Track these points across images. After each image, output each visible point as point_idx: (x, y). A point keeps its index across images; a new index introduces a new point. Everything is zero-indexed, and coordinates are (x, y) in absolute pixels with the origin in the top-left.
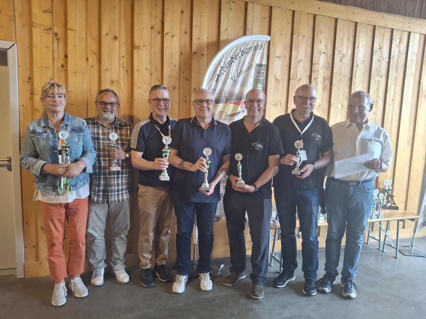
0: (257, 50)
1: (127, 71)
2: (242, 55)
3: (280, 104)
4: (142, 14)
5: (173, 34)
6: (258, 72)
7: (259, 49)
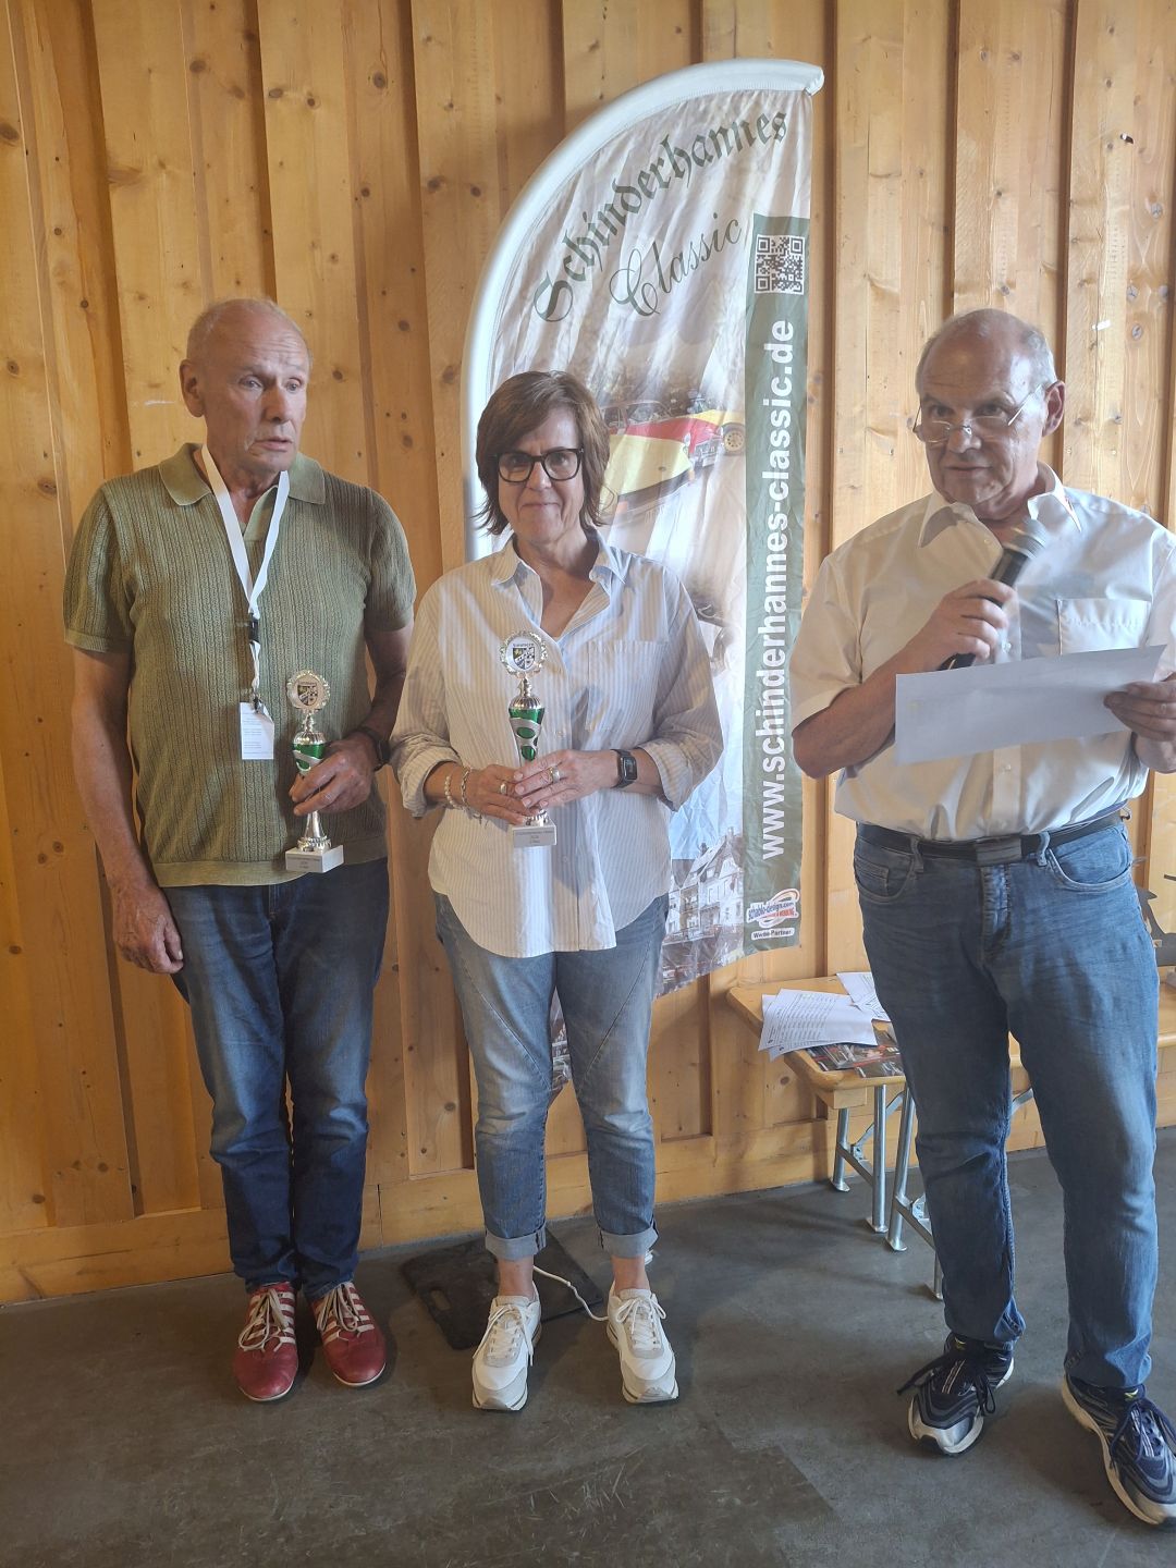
1: (85, 304)
2: (680, 174)
5: (310, 94)
6: (770, 263)
7: (767, 136)
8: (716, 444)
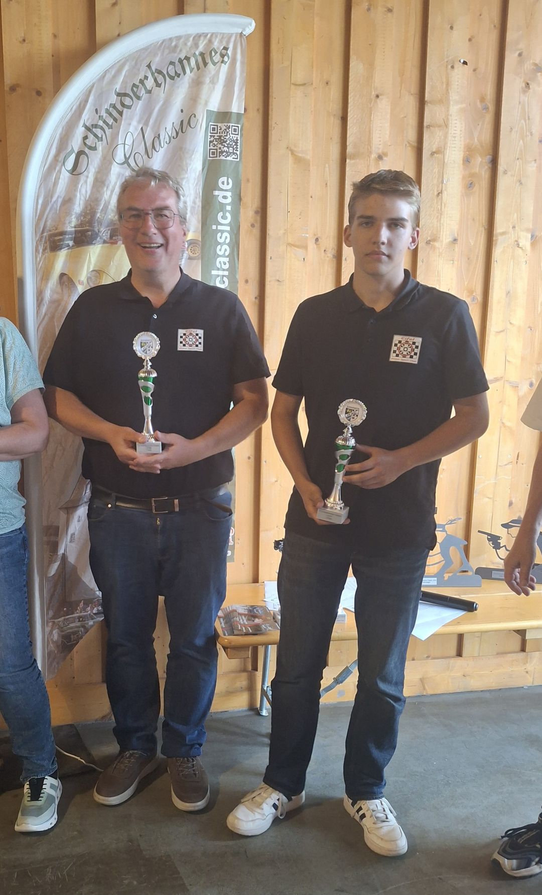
0: (210, 66)
2: (158, 85)
3: (317, 240)
7: (216, 61)
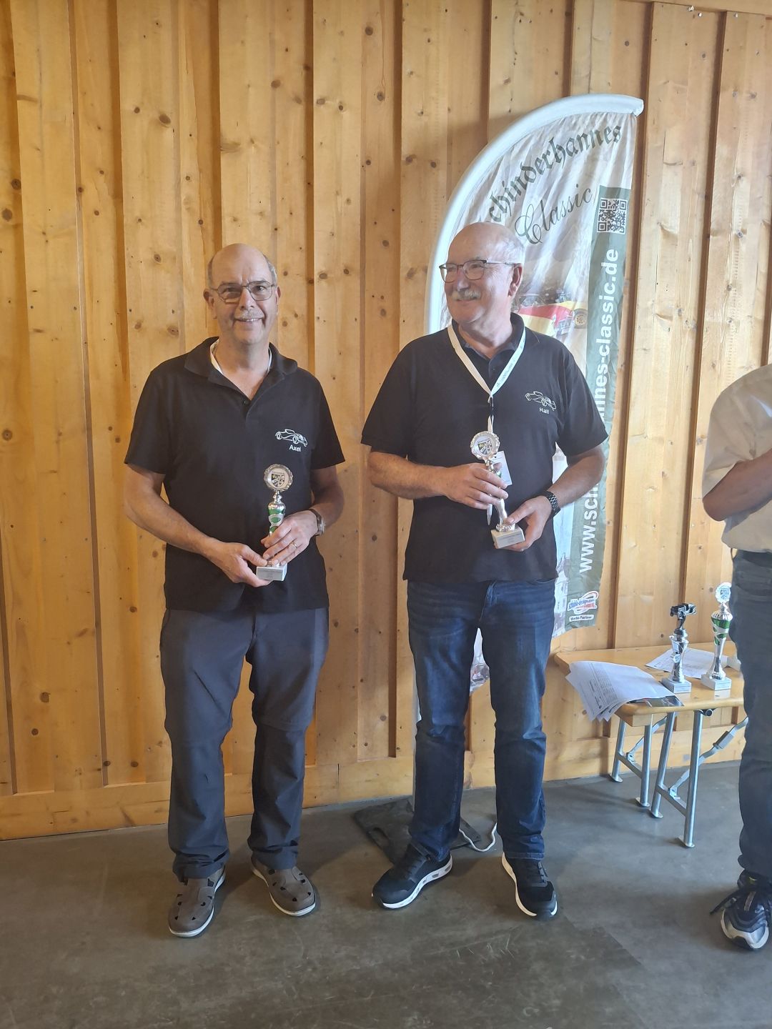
0: (605, 142)
1: (201, 222)
2: (558, 160)
3: (680, 311)
4: (242, 42)
6: (607, 215)
7: (610, 139)
8: (570, 321)
